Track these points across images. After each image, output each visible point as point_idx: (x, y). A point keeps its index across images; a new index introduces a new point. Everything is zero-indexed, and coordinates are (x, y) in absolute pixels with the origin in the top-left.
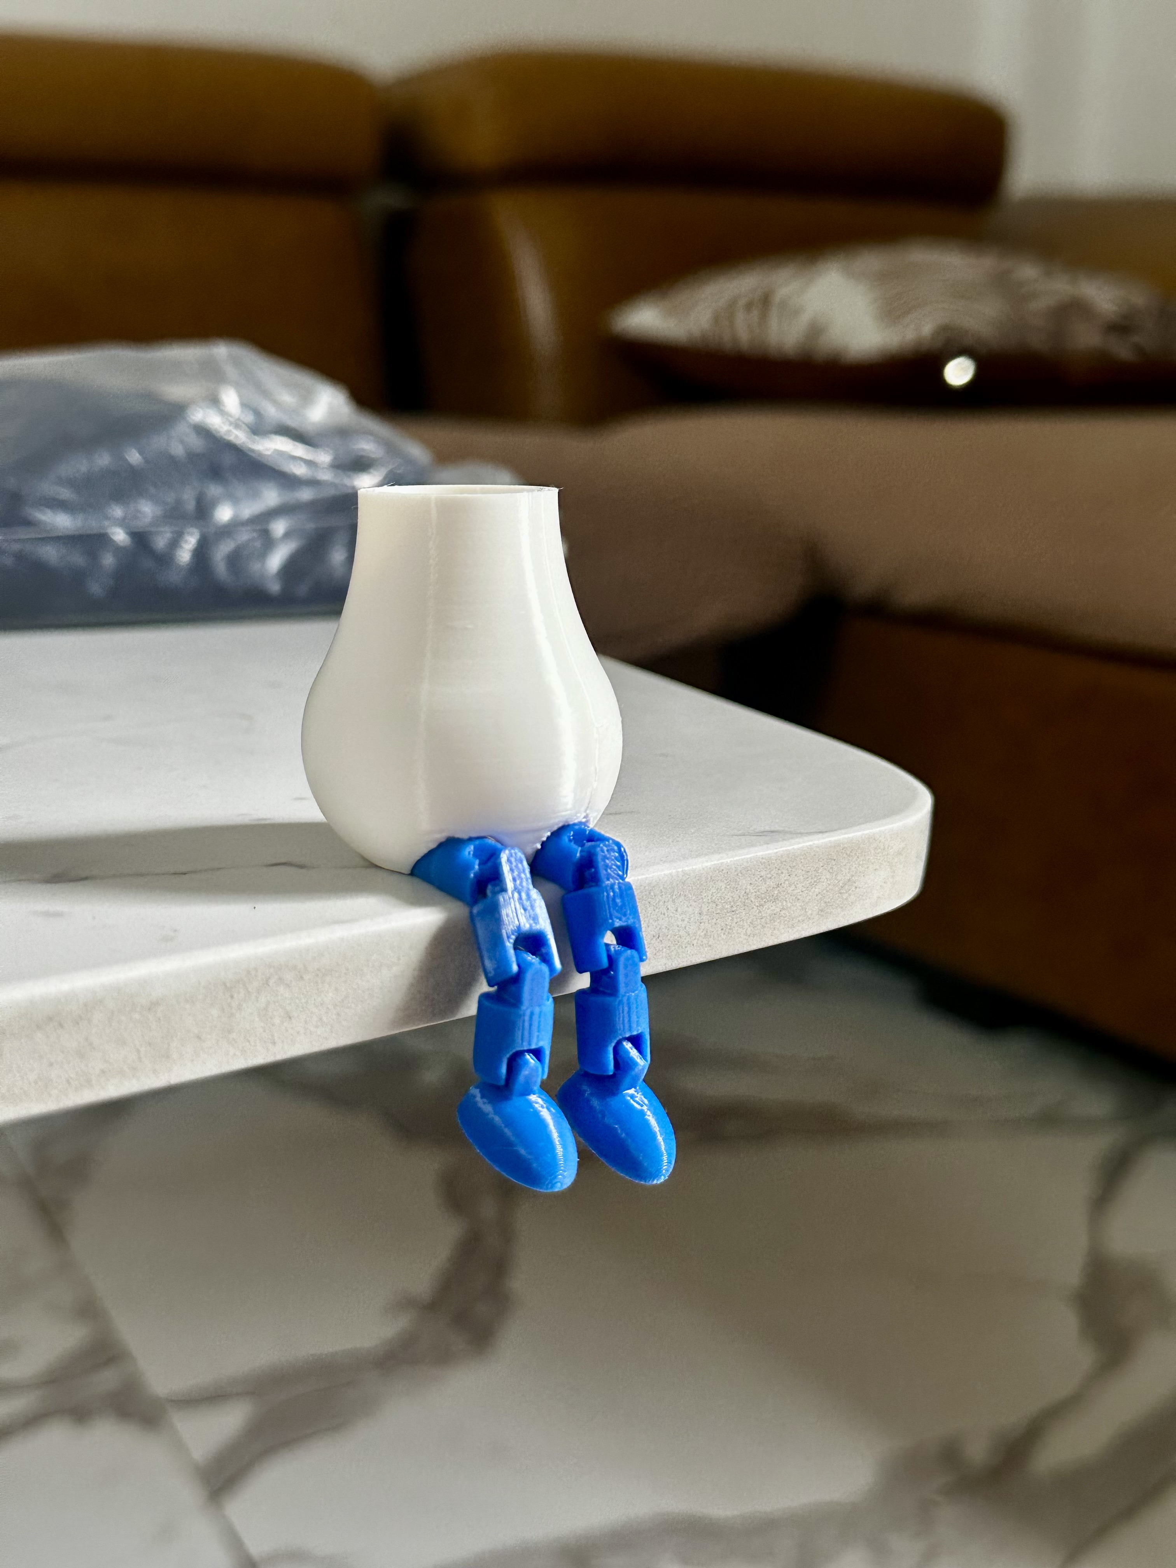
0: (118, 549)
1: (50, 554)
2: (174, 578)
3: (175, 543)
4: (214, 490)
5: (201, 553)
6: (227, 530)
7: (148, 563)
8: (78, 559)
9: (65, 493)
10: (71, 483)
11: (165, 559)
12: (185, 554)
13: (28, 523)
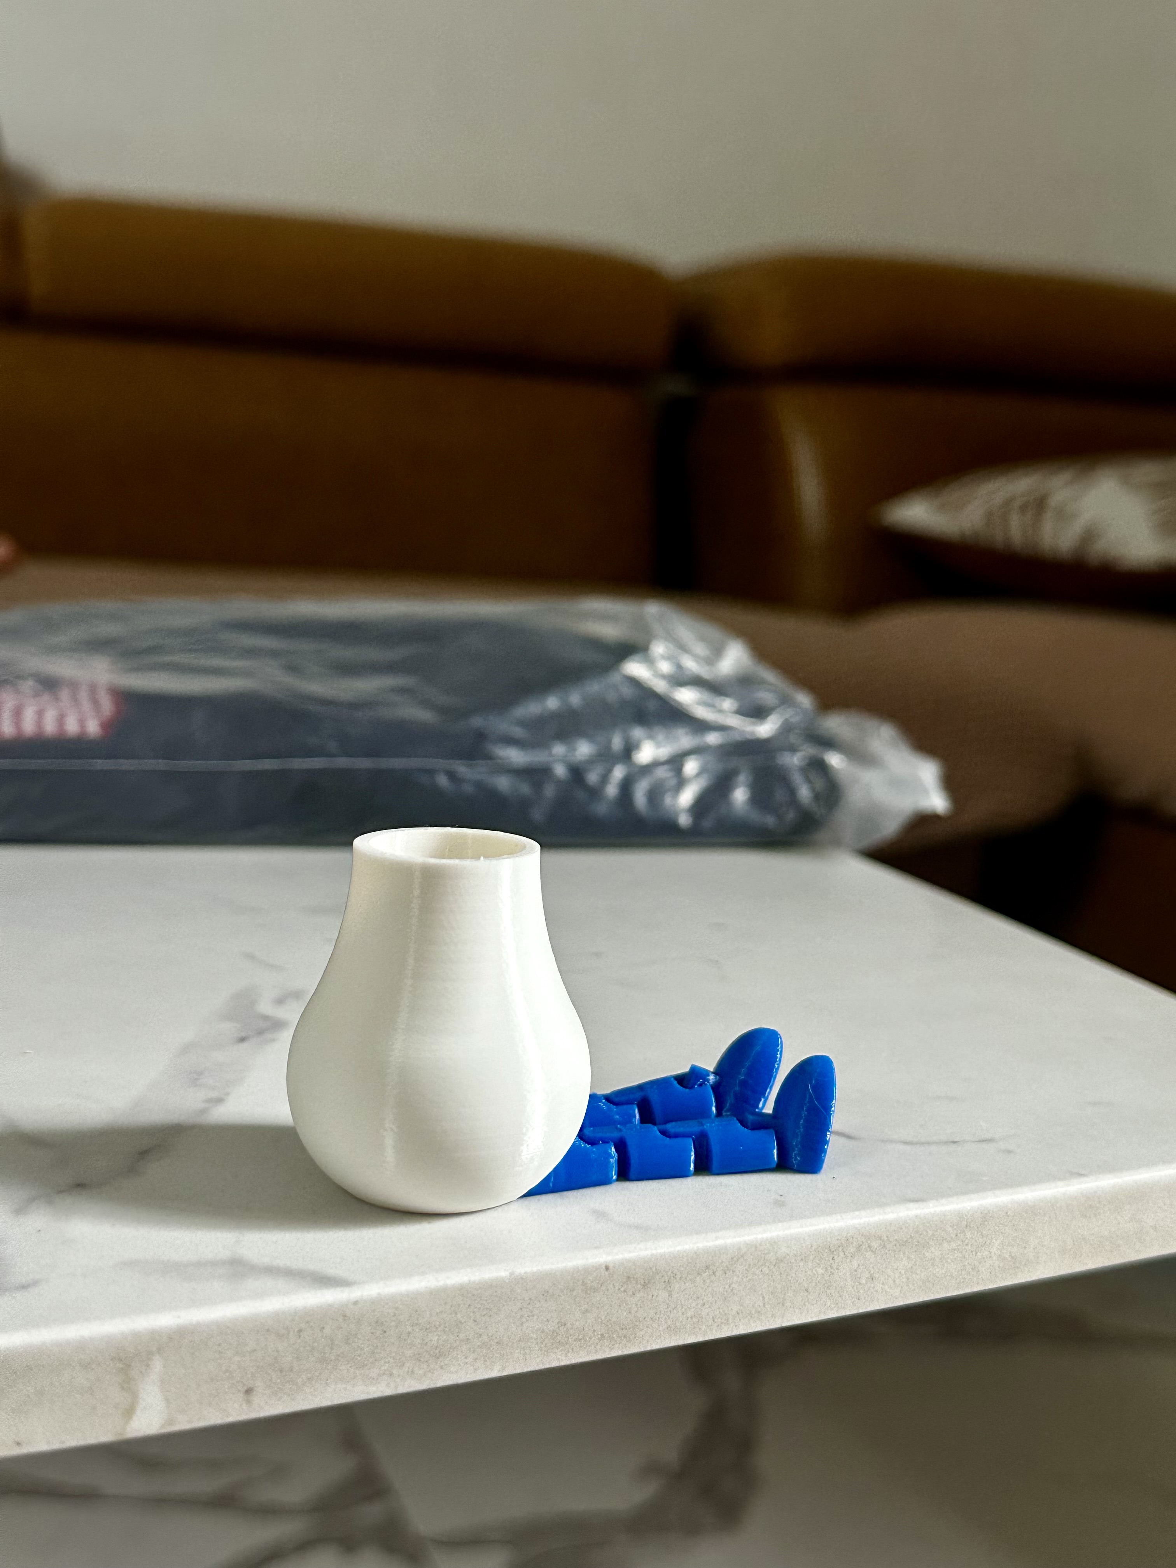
0: (559, 782)
1: (503, 783)
2: (601, 809)
3: (605, 778)
4: (637, 732)
5: (626, 786)
6: (647, 769)
7: (581, 795)
8: (525, 789)
9: (518, 732)
10: (523, 723)
11: (595, 793)
12: (612, 790)
13: (489, 757)
